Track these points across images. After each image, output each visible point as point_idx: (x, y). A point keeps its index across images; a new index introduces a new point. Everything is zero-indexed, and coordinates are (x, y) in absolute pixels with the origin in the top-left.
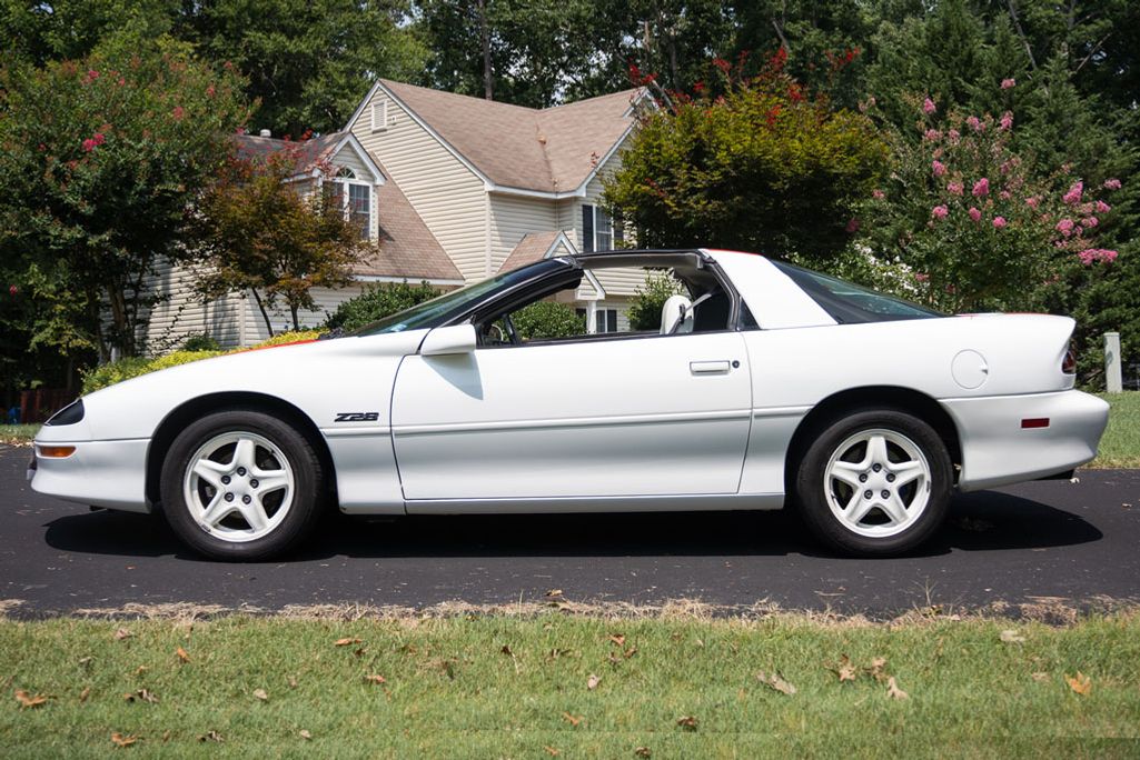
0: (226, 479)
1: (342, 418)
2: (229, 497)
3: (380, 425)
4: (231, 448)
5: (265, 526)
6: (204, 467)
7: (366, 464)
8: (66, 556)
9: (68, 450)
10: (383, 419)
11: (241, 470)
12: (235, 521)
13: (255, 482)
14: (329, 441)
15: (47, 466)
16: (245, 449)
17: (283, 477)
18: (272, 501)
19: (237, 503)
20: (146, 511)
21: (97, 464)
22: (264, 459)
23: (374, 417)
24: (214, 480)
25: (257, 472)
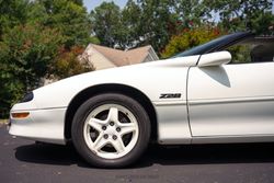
0: (104, 127)
1: (163, 96)
2: (106, 136)
3: (182, 100)
4: (106, 112)
5: (124, 151)
6: (93, 122)
7: (173, 119)
8: (25, 165)
9: (26, 114)
10: (183, 97)
11: (112, 123)
12: (109, 148)
13: (119, 129)
14: (157, 108)
15: (16, 122)
16: (113, 113)
17: (133, 126)
18: (127, 138)
19: (110, 140)
20: (64, 143)
21: (40, 121)
22: (123, 117)
23: (179, 96)
24: (98, 128)
25: (120, 124)
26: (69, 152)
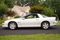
4: (12, 24)
15: (3, 25)
19: (12, 27)
26: (8, 28)
